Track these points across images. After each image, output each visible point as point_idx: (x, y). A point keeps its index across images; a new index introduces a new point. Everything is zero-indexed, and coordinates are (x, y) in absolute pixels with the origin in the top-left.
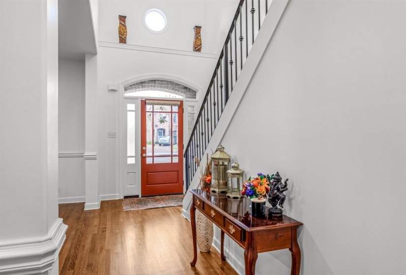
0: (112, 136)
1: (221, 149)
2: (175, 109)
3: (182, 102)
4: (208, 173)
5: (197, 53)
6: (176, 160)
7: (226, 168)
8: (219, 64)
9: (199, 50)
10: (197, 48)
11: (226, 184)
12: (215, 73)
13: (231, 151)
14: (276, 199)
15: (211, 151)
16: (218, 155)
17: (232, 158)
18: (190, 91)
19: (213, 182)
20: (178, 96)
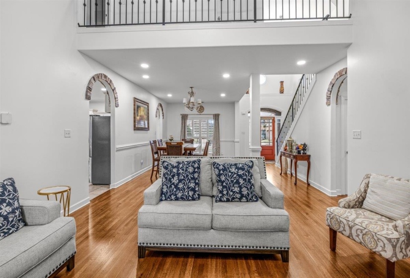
0: (243, 133)
1: (290, 138)
2: (271, 121)
3: (274, 118)
4: (286, 146)
5: (282, 94)
6: (271, 144)
7: (292, 143)
8: (290, 108)
9: (283, 93)
10: (282, 92)
11: (292, 148)
12: (289, 111)
13: (294, 138)
14: (304, 149)
15: (287, 138)
16: (289, 139)
17: (294, 140)
18: (278, 113)
19: (288, 148)
20: (273, 115)
